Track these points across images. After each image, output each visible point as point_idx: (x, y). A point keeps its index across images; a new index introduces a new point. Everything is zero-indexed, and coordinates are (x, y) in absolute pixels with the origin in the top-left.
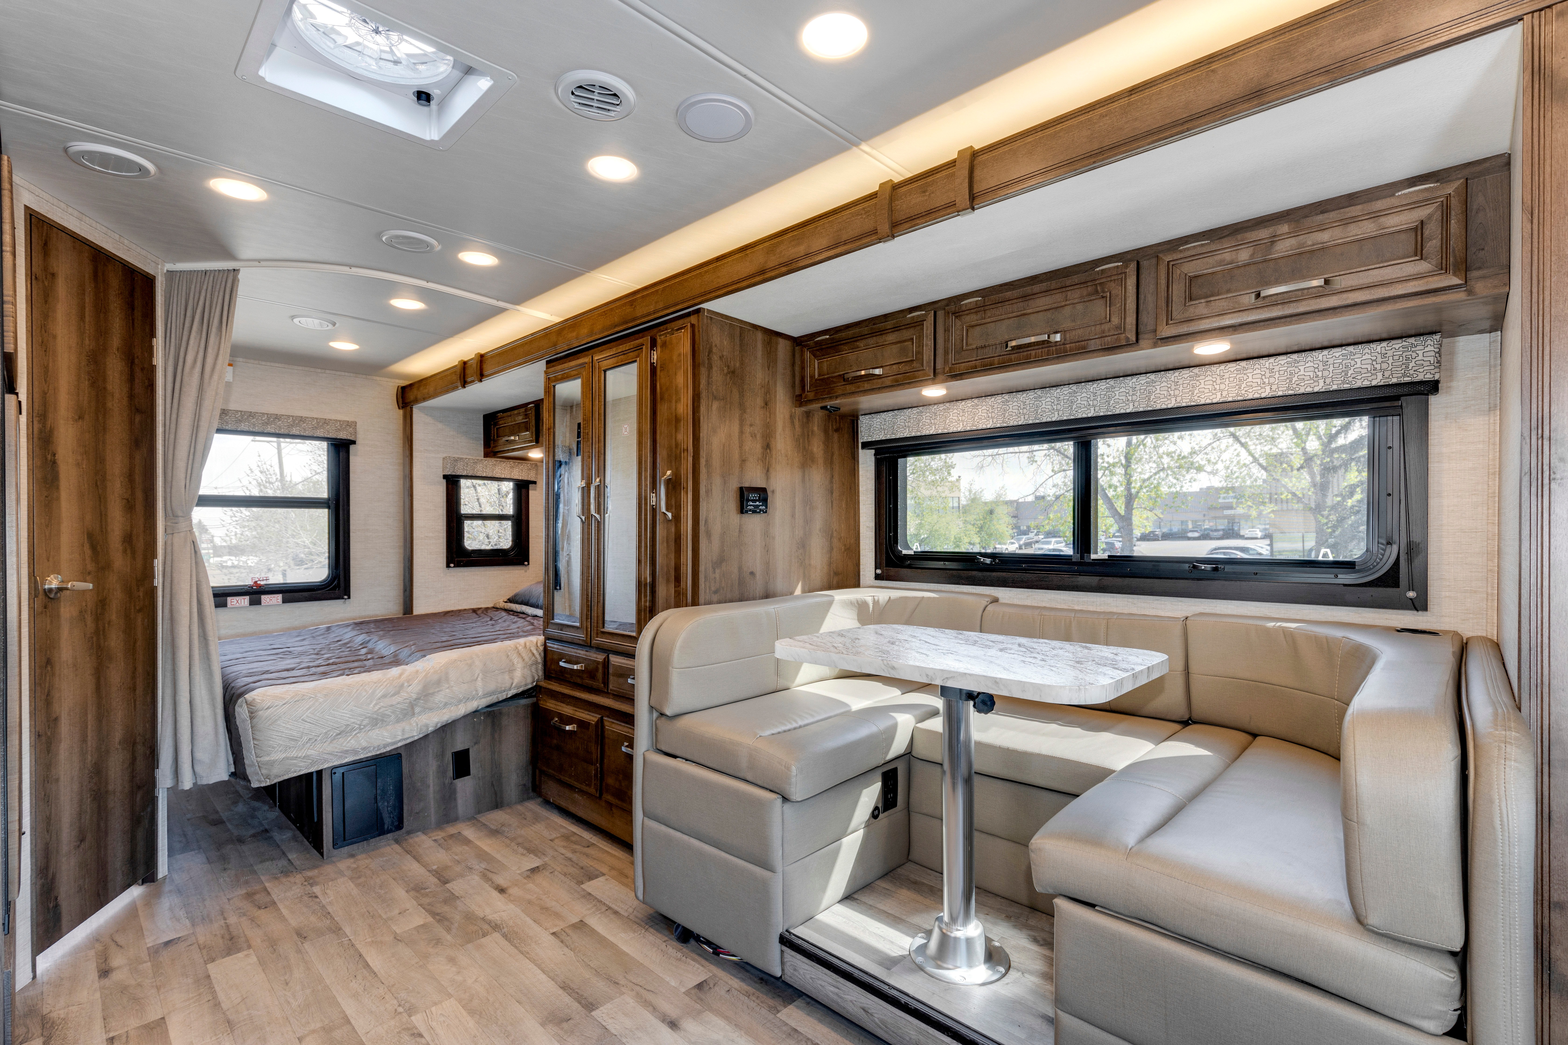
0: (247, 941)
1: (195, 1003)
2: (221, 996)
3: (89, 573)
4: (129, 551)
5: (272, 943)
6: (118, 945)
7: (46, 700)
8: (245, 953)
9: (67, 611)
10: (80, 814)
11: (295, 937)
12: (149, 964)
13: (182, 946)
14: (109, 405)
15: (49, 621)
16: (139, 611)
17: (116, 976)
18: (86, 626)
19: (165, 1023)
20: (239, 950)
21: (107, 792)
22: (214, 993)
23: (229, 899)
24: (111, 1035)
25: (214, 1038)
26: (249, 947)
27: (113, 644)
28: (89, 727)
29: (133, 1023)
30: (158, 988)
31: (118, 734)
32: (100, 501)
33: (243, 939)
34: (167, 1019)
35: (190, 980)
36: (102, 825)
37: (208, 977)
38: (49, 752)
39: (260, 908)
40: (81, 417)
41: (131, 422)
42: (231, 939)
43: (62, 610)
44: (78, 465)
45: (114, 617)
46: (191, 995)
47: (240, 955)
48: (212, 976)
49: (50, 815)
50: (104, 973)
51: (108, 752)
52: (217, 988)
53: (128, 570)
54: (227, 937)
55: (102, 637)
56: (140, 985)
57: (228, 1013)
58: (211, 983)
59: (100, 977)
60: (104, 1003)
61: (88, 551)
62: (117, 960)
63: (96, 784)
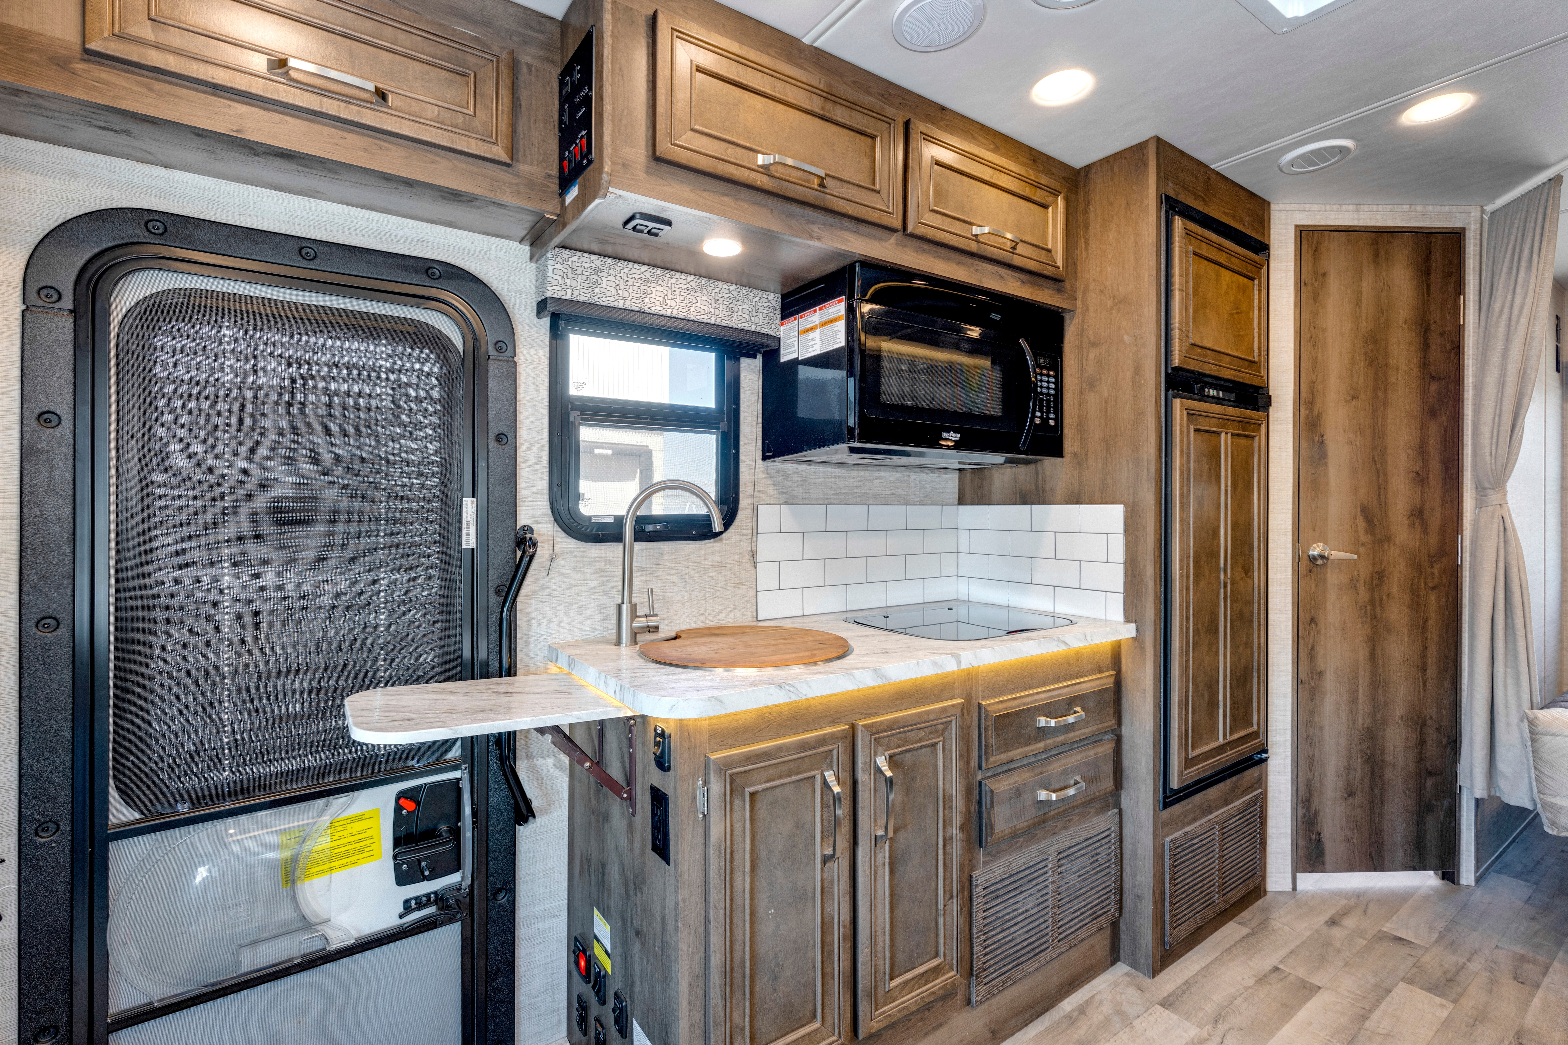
0: (1461, 995)
1: (1353, 999)
2: (1377, 1014)
3: (1363, 545)
4: (1417, 525)
5: (1480, 1018)
6: (1365, 911)
7: (1310, 653)
8: (1444, 1002)
9: (1334, 578)
10: (1348, 769)
11: (1511, 1034)
12: (1365, 942)
13: (1405, 950)
14: (1392, 379)
15: (1313, 584)
16: (1433, 588)
17: (1336, 932)
18: (1358, 594)
19: (1316, 992)
20: (1442, 995)
21: (1383, 761)
22: (1375, 1006)
23: (1497, 947)
24: (1281, 966)
25: (1327, 1038)
26: (1455, 1001)
27: (1393, 617)
28: (1361, 691)
29: (1301, 972)
30: (1346, 964)
31: (1399, 709)
32: (1378, 476)
33: (1459, 990)
34: (1321, 991)
35: (1373, 981)
36: (1377, 791)
37: (1389, 991)
38: (1312, 700)
39: (1515, 978)
40: (1354, 397)
41: (1424, 392)
42: (1449, 981)
43: (1329, 575)
44: (1350, 443)
45: (1395, 590)
46: (1358, 992)
47: (1438, 1000)
48: (1393, 994)
49: (1313, 755)
50: (1333, 922)
51: (1384, 722)
52: (1382, 1006)
53: (1417, 545)
54: (1449, 976)
55: (1378, 608)
56: (1339, 951)
57: (1362, 1032)
58: (1383, 998)
59: (1326, 922)
60: (1304, 942)
61: (1362, 524)
62: (1350, 922)
63: (1368, 748)
